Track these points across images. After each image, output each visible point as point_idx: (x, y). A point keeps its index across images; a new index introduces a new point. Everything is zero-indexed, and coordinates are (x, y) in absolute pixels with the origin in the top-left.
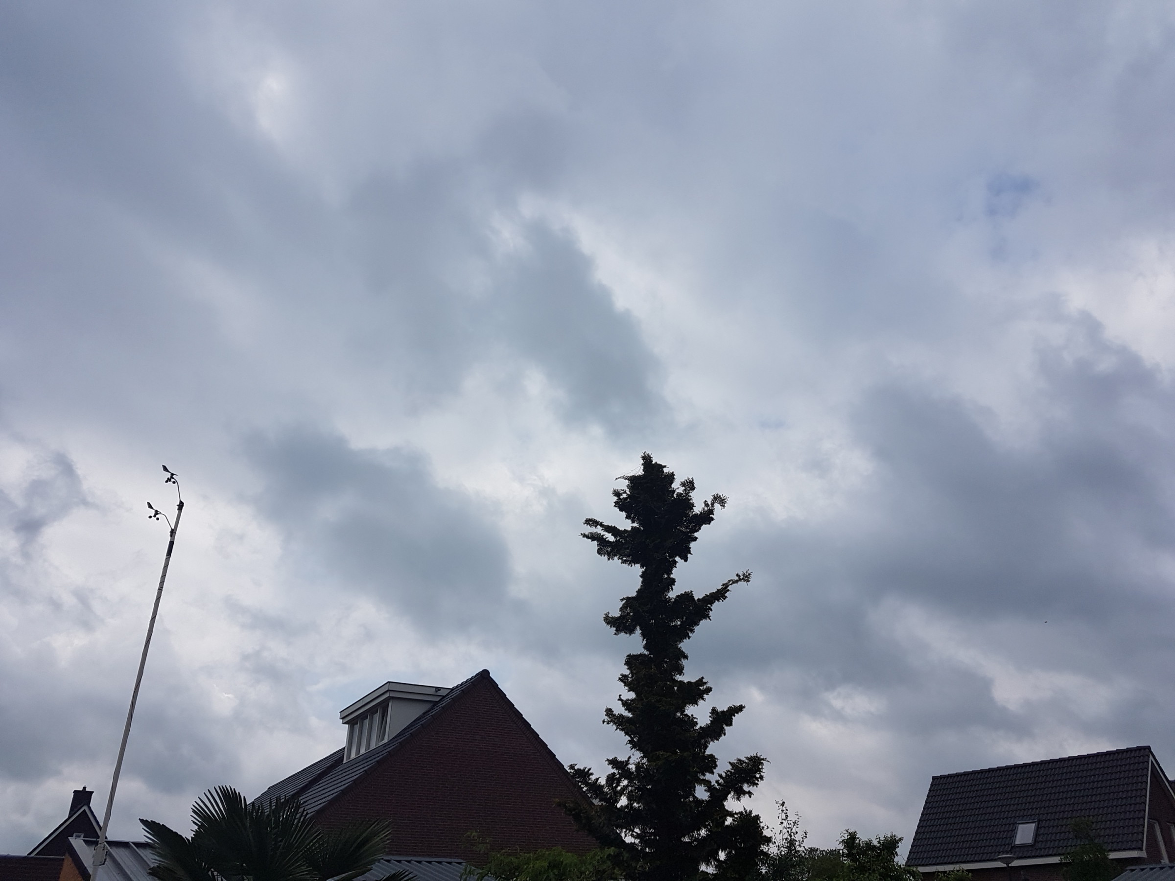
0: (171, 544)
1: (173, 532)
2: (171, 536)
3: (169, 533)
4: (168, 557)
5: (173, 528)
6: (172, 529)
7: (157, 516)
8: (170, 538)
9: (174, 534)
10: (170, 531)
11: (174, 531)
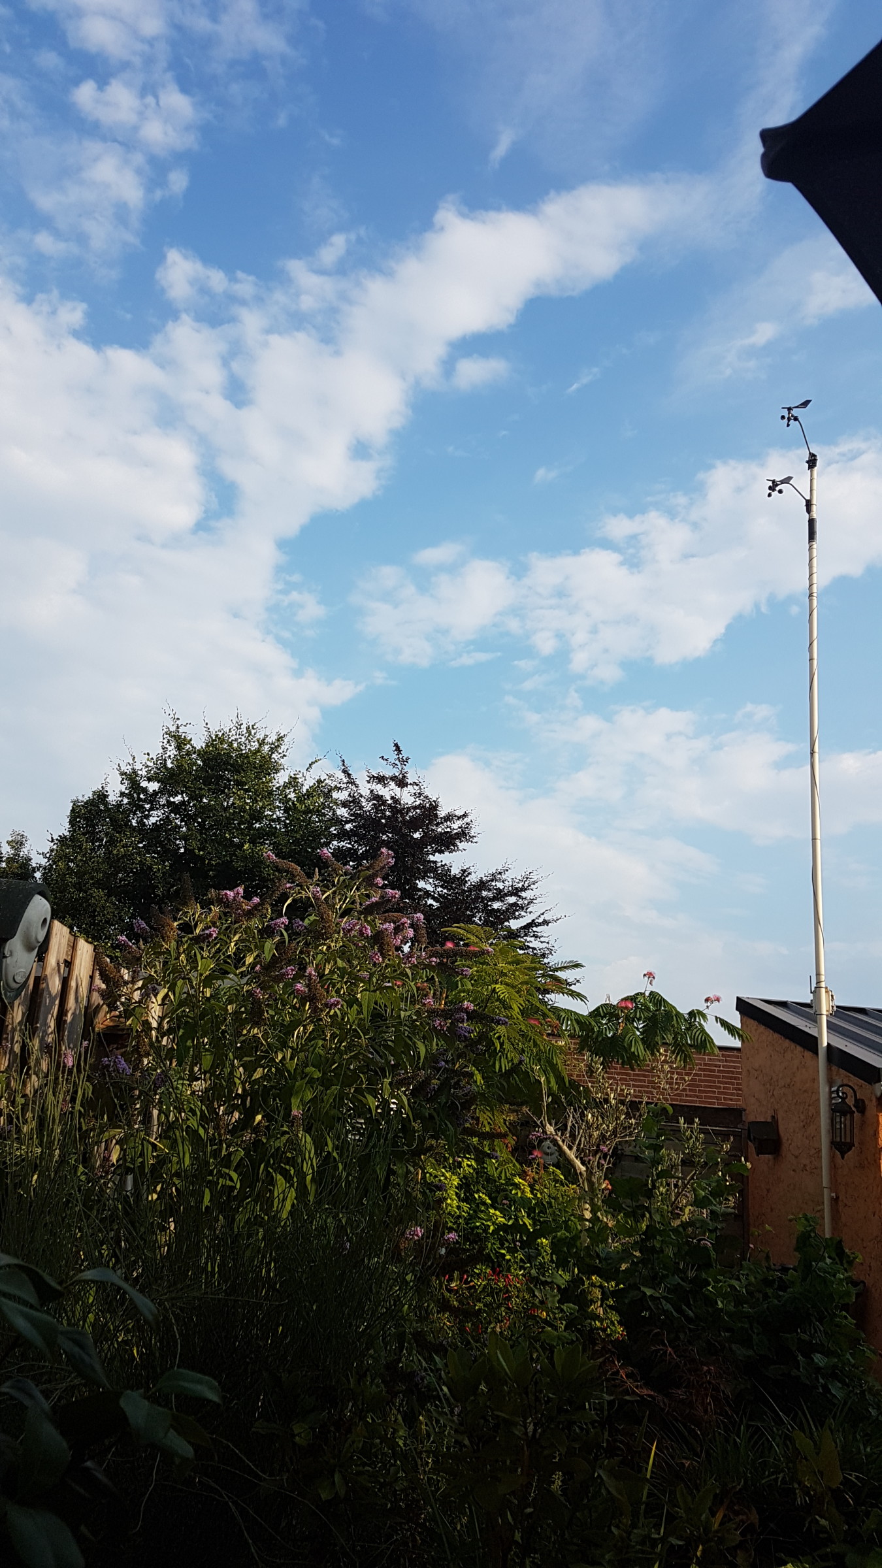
0: (812, 522)
2: (809, 510)
3: (805, 508)
4: (811, 541)
5: (808, 498)
6: (807, 501)
8: (807, 515)
9: (811, 506)
10: (805, 504)
11: (811, 503)
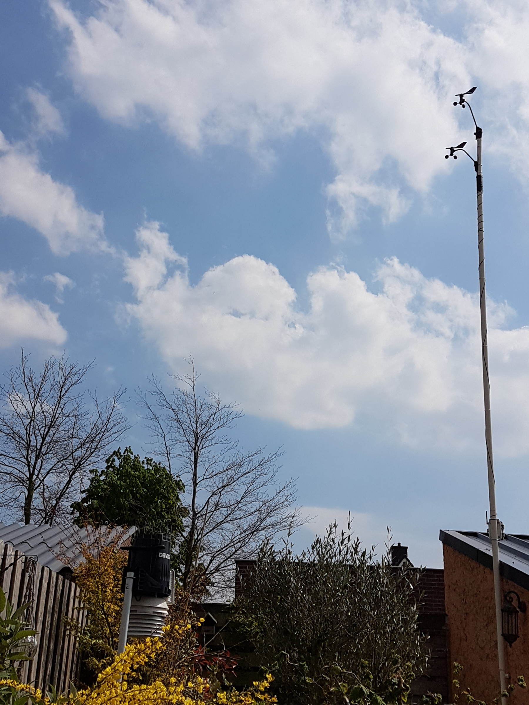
0: (479, 178)
1: (477, 165)
2: (476, 169)
3: (474, 167)
4: (479, 193)
5: (476, 160)
6: (475, 162)
7: (455, 154)
8: (476, 173)
9: (479, 166)
11: (479, 164)
